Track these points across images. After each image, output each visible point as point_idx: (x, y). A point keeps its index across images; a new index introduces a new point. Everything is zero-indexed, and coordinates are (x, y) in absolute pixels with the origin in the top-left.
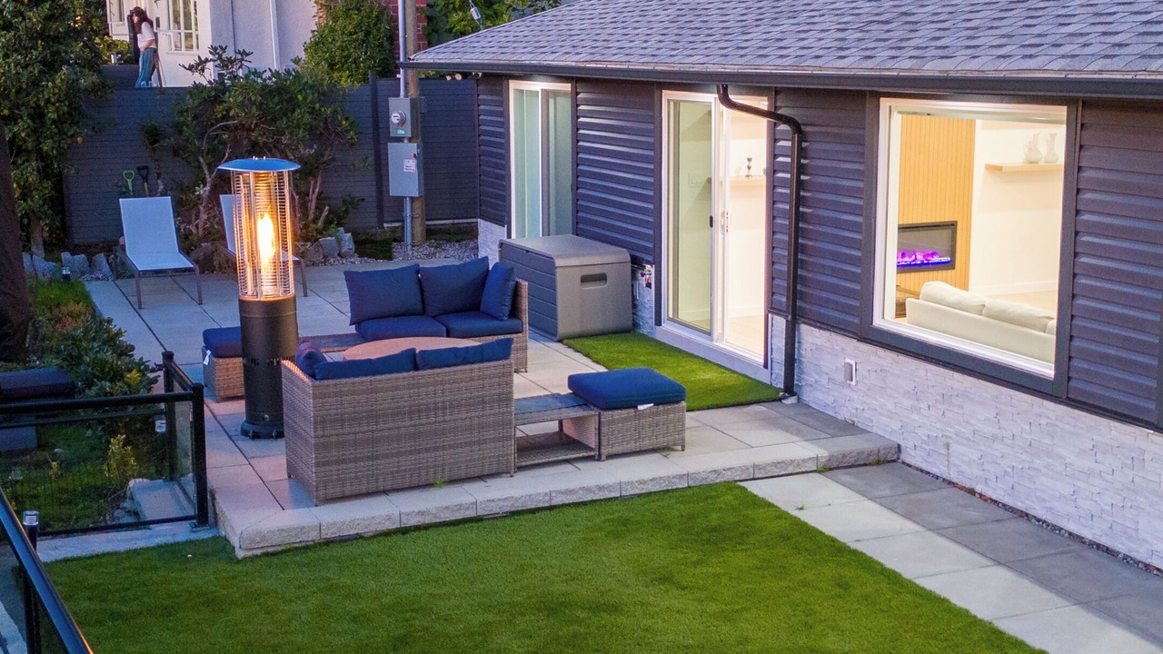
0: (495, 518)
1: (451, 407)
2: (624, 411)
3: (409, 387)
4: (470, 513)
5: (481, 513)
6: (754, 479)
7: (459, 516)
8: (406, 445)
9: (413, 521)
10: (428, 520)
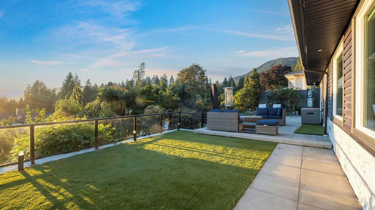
0: (227, 137)
1: (226, 119)
2: (261, 126)
3: (220, 115)
4: (223, 135)
5: (225, 136)
6: (284, 143)
7: (221, 135)
8: (220, 124)
9: (215, 134)
10: (217, 134)
